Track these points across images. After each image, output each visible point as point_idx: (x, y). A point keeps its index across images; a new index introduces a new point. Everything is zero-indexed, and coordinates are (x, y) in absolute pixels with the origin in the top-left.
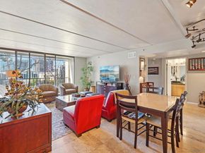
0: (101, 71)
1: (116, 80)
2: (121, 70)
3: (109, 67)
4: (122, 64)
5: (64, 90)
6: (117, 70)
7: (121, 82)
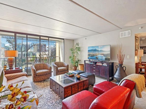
0: (89, 51)
1: (106, 59)
2: (112, 50)
3: (98, 46)
4: (113, 43)
5: (57, 68)
6: (107, 50)
7: (112, 61)
